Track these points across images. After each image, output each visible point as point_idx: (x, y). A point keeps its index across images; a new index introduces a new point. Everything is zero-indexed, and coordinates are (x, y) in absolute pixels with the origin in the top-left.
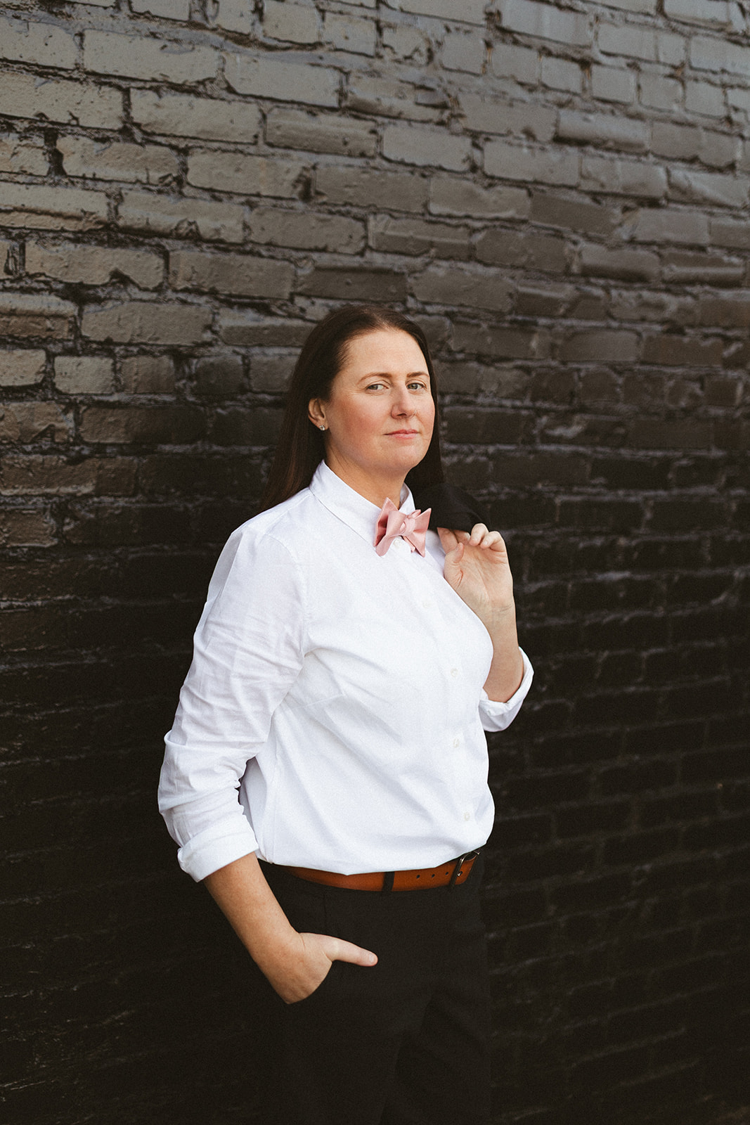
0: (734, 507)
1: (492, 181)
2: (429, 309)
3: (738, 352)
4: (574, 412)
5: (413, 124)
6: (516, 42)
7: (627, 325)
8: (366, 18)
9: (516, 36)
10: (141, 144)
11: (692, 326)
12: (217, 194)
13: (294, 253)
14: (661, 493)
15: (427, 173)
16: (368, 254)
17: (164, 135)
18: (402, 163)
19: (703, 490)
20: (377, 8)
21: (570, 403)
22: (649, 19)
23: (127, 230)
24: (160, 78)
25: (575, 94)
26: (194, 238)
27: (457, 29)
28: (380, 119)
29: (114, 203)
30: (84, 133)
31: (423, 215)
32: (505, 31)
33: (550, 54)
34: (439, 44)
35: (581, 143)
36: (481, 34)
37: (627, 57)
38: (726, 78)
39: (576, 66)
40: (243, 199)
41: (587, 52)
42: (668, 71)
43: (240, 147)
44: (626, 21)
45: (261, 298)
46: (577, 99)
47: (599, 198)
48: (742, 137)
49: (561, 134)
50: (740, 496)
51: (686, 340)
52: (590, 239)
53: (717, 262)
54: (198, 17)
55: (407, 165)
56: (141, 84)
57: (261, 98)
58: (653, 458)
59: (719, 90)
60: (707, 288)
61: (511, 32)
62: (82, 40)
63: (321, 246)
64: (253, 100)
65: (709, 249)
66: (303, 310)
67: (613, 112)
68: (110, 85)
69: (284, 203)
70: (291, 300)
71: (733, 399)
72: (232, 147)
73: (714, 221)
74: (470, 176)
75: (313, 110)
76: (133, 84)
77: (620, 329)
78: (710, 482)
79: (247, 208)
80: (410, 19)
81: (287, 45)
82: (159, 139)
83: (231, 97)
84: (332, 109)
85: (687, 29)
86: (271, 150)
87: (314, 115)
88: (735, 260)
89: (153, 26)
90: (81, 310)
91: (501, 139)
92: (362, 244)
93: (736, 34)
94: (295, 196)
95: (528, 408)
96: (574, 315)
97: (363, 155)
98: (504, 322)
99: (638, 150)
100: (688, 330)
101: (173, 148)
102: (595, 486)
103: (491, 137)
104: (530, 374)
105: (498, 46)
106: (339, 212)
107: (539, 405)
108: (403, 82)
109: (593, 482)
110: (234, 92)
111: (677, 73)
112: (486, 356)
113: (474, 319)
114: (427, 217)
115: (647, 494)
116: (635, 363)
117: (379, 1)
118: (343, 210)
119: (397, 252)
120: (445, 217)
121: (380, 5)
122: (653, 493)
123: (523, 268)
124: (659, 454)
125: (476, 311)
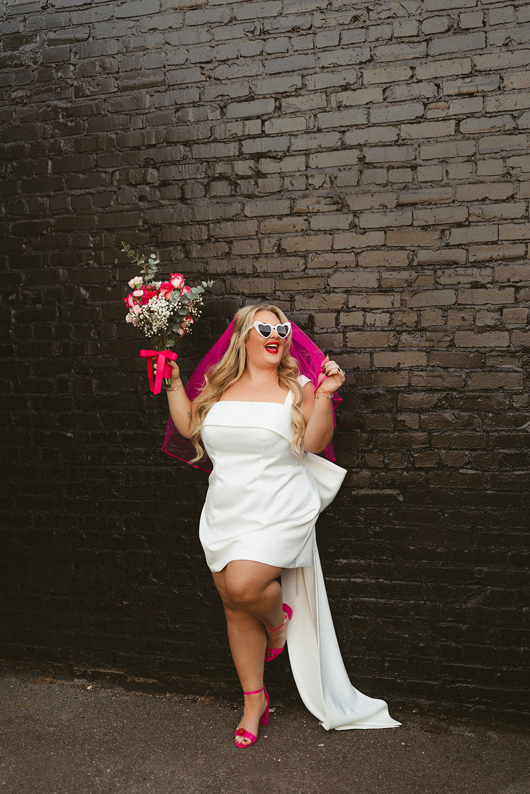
1: (365, 231)
2: (336, 290)
4: (419, 331)
5: (325, 213)
6: (375, 167)
7: (448, 287)
8: (301, 175)
9: (374, 164)
10: (214, 243)
11: (491, 283)
12: (243, 256)
13: (274, 274)
14: (477, 370)
15: (332, 233)
16: (306, 271)
17: (222, 238)
18: (319, 230)
20: (306, 170)
21: (416, 327)
22: (451, 137)
23: (210, 275)
24: (219, 218)
25: (409, 183)
26: (234, 274)
27: (345, 169)
28: (309, 215)
29: (205, 266)
30: (195, 243)
31: (331, 250)
32: (368, 164)
33: (393, 168)
34: (336, 177)
35: (414, 204)
36: (356, 168)
37: (439, 159)
38: (504, 154)
39: (409, 170)
40: (254, 256)
41: (414, 162)
42: (466, 159)
43: (250, 237)
44: (437, 142)
45: (261, 294)
46: (411, 184)
47: (425, 228)
48: (519, 181)
49: (401, 203)
51: (488, 290)
52: (423, 248)
54: (233, 193)
55: (322, 231)
56: (213, 222)
57: (258, 217)
58: (471, 352)
59: (501, 161)
60: (500, 262)
61: (372, 164)
62: (193, 211)
63: (285, 270)
64: (255, 218)
65: (499, 243)
66: (279, 296)
67: (431, 186)
68: (203, 224)
69: (269, 255)
70: (275, 293)
72: (248, 238)
73: (501, 227)
74: (353, 230)
75: (280, 217)
76: (210, 222)
77: (443, 289)
79: (255, 260)
80: (320, 171)
81: (269, 194)
82: (219, 240)
83: (246, 219)
84: (287, 215)
85: (476, 136)
86: (263, 236)
87: (281, 219)
88: (518, 245)
89: (217, 200)
91: (368, 211)
92: (304, 267)
93: (509, 130)
94: (274, 251)
95: (391, 330)
96: (415, 285)
97: (302, 230)
98: (375, 292)
99: (447, 201)
100: (488, 286)
101: (225, 242)
102: (433, 366)
103: (362, 211)
104: (391, 315)
105: (366, 172)
106: (293, 255)
107: (397, 329)
108: (318, 197)
109: (432, 364)
110: (247, 217)
111: (471, 159)
112: (367, 308)
113: (359, 292)
114: (333, 251)
115: (467, 371)
116: (454, 304)
117: (307, 167)
118: (295, 254)
119: (320, 268)
120: (342, 250)
121: (308, 168)
122: (473, 370)
123: (384, 266)
124: (474, 350)
125: (360, 289)
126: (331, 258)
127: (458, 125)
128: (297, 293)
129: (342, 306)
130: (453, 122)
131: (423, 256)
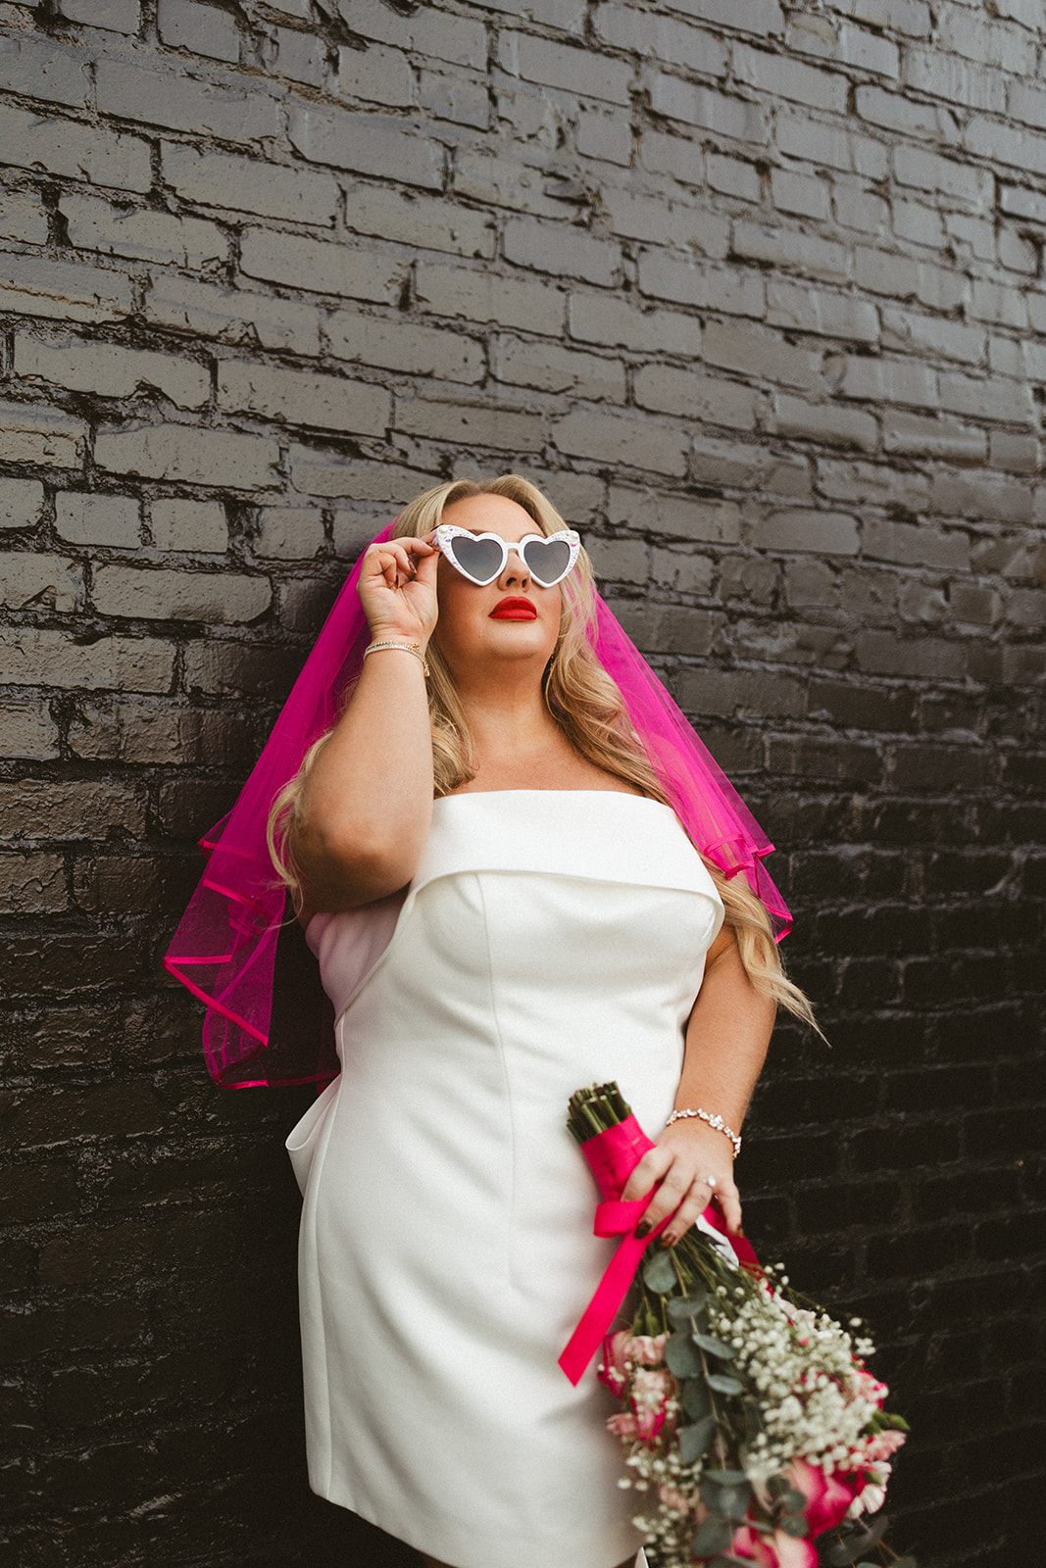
0: (1003, 761)
1: (652, 303)
2: (574, 464)
3: (990, 551)
4: (780, 618)
5: (542, 220)
6: (671, 132)
7: (842, 507)
8: (474, 82)
9: (671, 123)
10: (176, 215)
11: (926, 514)
12: (282, 290)
13: (389, 376)
14: (904, 736)
15: (564, 286)
16: (490, 386)
17: (207, 205)
18: (529, 268)
19: (960, 734)
20: (489, 71)
21: (774, 606)
22: (840, 120)
23: (156, 328)
24: (200, 131)
25: (751, 202)
26: (254, 348)
27: (594, 107)
28: (499, 213)
29: (139, 290)
30: (98, 193)
31: (562, 339)
32: (656, 117)
33: (716, 151)
34: (573, 124)
35: (766, 265)
36: (626, 117)
37: (815, 163)
38: (942, 201)
39: (751, 168)
40: (319, 299)
41: (763, 151)
42: (869, 185)
43: (311, 229)
44: (810, 118)
45: (346, 433)
46: (755, 210)
47: (792, 337)
48: (969, 276)
49: (737, 250)
50: (1011, 748)
51: (921, 531)
52: (787, 390)
53: (951, 432)
54: (251, 60)
55: (538, 272)
56: (176, 137)
57: (338, 168)
58: (890, 688)
59: (935, 215)
60: (942, 464)
61: (665, 118)
62: (94, 72)
63: (425, 370)
64: (328, 171)
65: (941, 415)
66: (403, 453)
67: (802, 230)
68: (134, 134)
69: (374, 309)
70: (389, 439)
71: (989, 614)
72: (301, 229)
73: (943, 378)
74: (620, 293)
75: (410, 192)
76: (163, 135)
77: (832, 510)
78: (969, 726)
79: (323, 311)
80: (532, 89)
81: (372, 106)
82: (201, 210)
83: (299, 164)
84: (435, 193)
85: (888, 136)
86: (356, 239)
87: (411, 198)
88: (974, 431)
89: (192, 63)
90: (93, 431)
91: (660, 250)
92: (482, 372)
93: (950, 146)
94: (390, 301)
95: (717, 608)
96: (770, 487)
97: (477, 255)
98: (678, 490)
99: (838, 280)
100: (921, 519)
101: (220, 223)
102: (814, 721)
103: (646, 246)
104: (716, 562)
105: (649, 134)
106: (448, 326)
107: (731, 604)
108: (527, 166)
109: (812, 715)
110: (303, 158)
111: (881, 188)
112: (657, 534)
113: (637, 482)
114: (570, 343)
115: (885, 737)
116: (856, 557)
117: (491, 62)
118: (454, 325)
119: (529, 386)
120: (591, 344)
121: (493, 68)
122: (894, 736)
123: (699, 420)
124: (897, 682)
125: (639, 473)
126: (560, 364)
127: (851, 94)
128: (460, 453)
129: (591, 515)
130: (843, 85)
131: (787, 411)
